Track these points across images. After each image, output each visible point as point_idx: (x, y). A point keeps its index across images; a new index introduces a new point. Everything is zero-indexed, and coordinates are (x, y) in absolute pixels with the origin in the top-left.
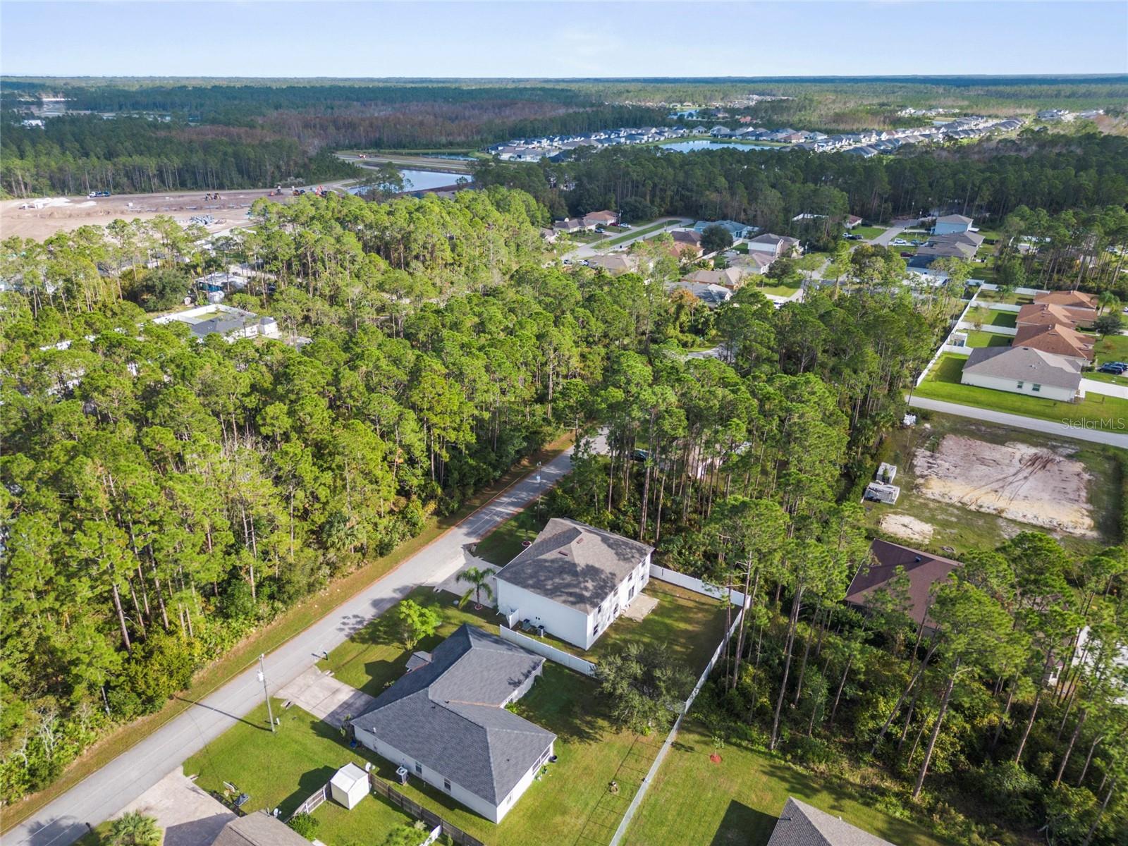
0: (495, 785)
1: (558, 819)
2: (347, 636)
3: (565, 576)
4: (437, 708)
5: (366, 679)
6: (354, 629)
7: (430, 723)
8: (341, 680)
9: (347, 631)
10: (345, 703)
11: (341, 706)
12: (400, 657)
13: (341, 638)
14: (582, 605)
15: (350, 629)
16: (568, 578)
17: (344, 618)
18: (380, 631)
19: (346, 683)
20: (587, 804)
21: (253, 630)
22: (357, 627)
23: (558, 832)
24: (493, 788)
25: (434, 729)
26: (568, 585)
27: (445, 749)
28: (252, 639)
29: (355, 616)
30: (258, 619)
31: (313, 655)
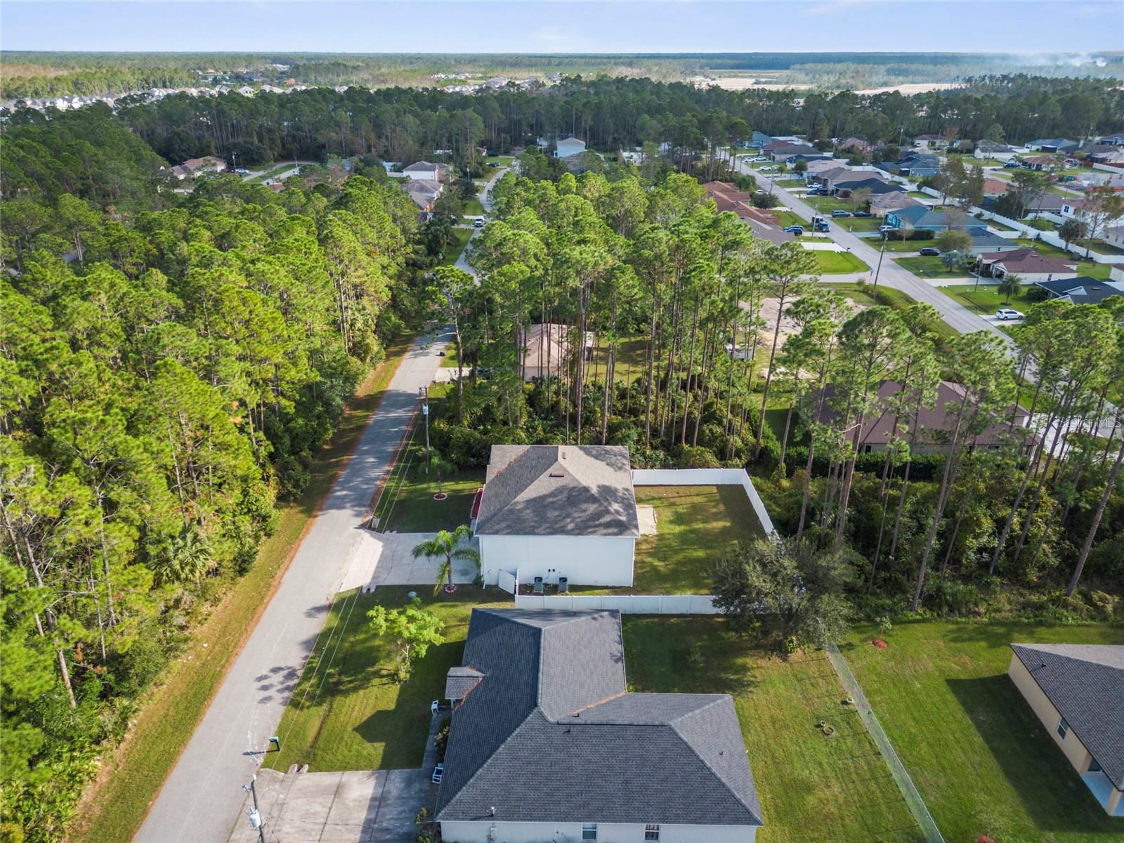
0: (738, 796)
1: (811, 800)
2: (284, 703)
3: (584, 506)
4: (574, 730)
5: (376, 750)
6: (288, 689)
7: (577, 756)
8: (331, 768)
9: (278, 697)
10: (373, 799)
11: (370, 808)
12: (399, 696)
13: (275, 711)
14: (628, 532)
15: (280, 691)
16: (592, 508)
17: (260, 679)
18: (330, 675)
19: (344, 767)
20: (821, 764)
21: (97, 763)
22: (291, 683)
23: (827, 817)
24: (738, 802)
25: (590, 762)
26: (598, 515)
27: (626, 782)
28: (103, 779)
29: (275, 670)
30: (97, 742)
31: (247, 754)
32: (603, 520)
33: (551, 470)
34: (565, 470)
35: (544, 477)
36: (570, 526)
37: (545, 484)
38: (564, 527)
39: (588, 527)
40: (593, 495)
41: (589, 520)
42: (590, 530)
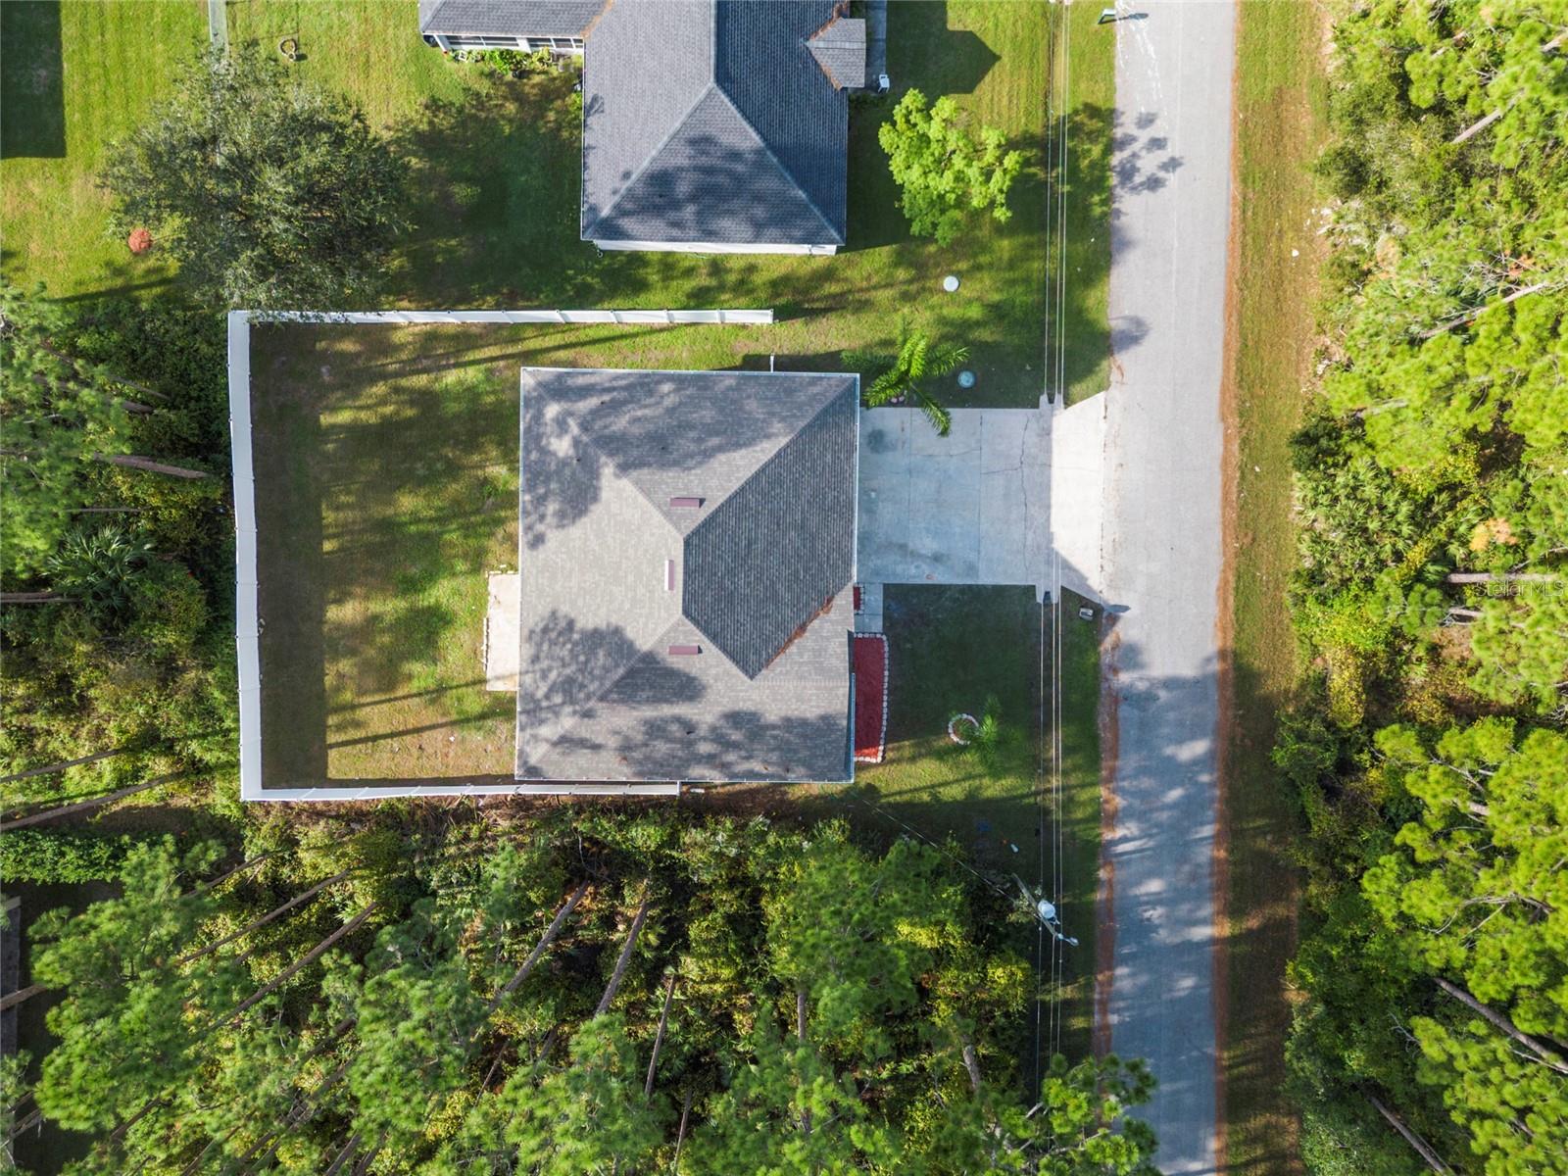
2: (1117, 114)
9: (1129, 125)
13: (1128, 98)
17: (1174, 164)
26: (608, 410)
29: (1155, 184)
31: (1144, 16)
32: (593, 402)
33: (703, 514)
34: (667, 515)
35: (717, 498)
36: (666, 387)
37: (714, 483)
38: (677, 390)
39: (628, 388)
40: (611, 454)
41: (625, 402)
42: (623, 383)
